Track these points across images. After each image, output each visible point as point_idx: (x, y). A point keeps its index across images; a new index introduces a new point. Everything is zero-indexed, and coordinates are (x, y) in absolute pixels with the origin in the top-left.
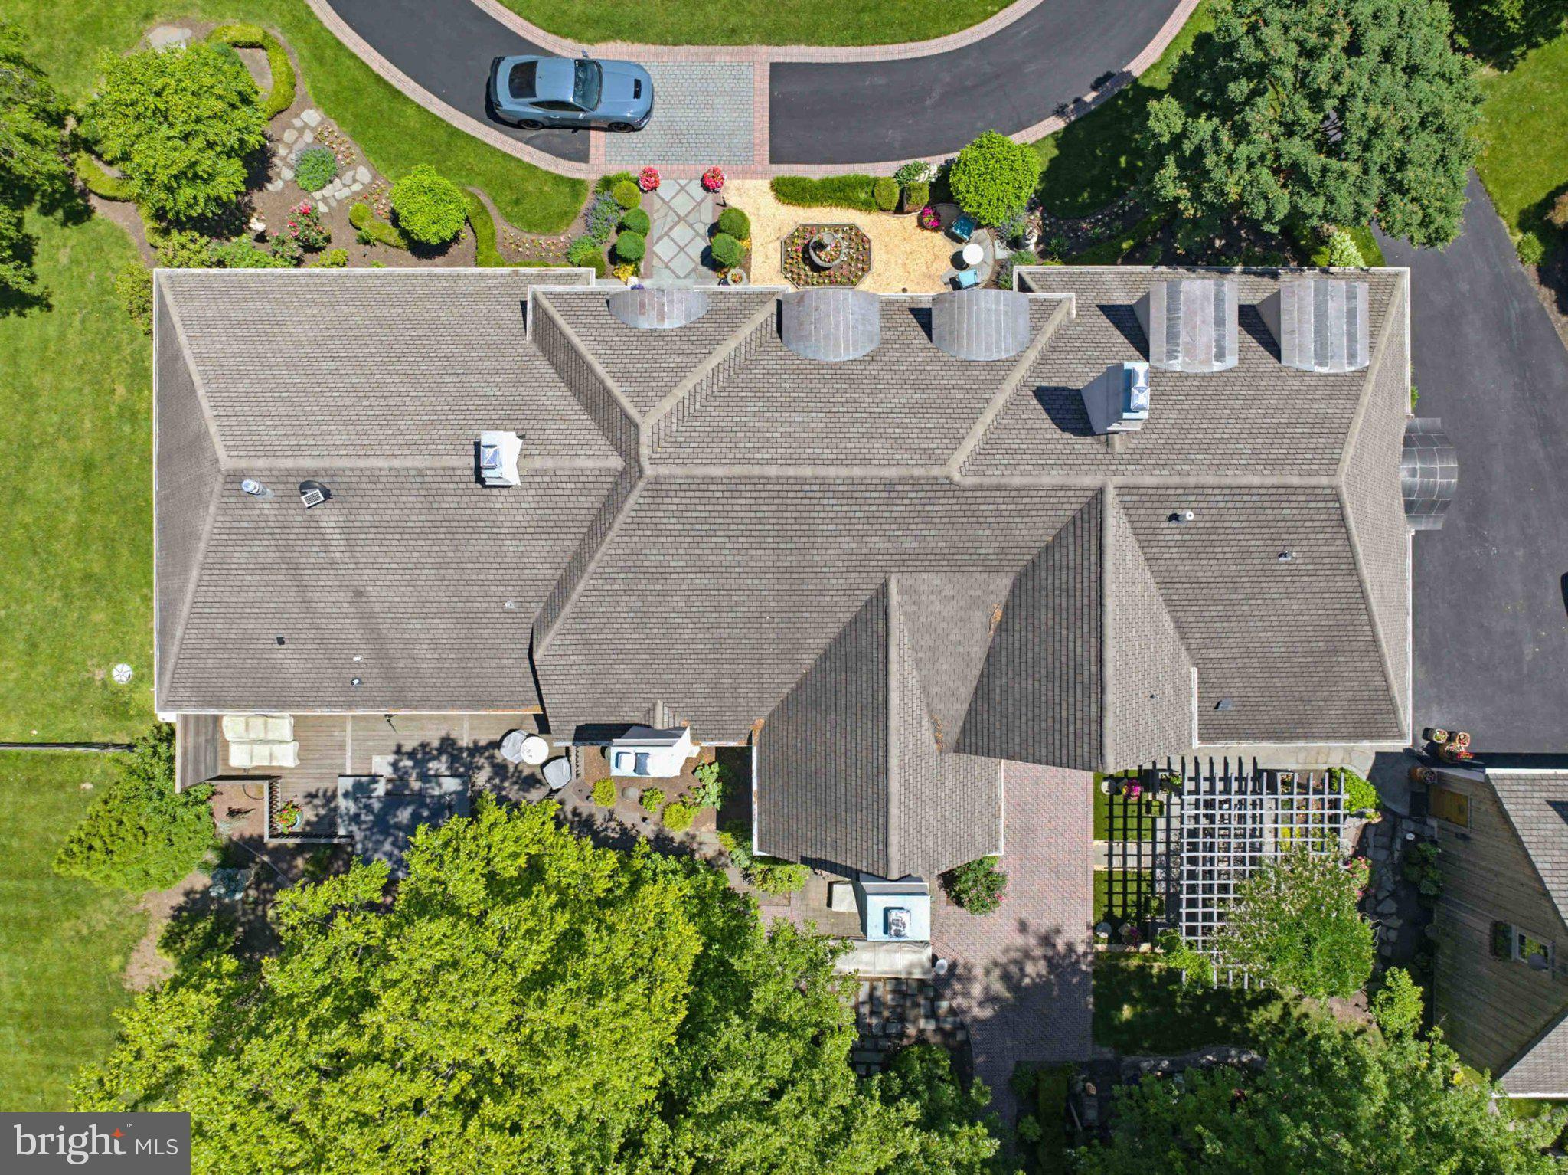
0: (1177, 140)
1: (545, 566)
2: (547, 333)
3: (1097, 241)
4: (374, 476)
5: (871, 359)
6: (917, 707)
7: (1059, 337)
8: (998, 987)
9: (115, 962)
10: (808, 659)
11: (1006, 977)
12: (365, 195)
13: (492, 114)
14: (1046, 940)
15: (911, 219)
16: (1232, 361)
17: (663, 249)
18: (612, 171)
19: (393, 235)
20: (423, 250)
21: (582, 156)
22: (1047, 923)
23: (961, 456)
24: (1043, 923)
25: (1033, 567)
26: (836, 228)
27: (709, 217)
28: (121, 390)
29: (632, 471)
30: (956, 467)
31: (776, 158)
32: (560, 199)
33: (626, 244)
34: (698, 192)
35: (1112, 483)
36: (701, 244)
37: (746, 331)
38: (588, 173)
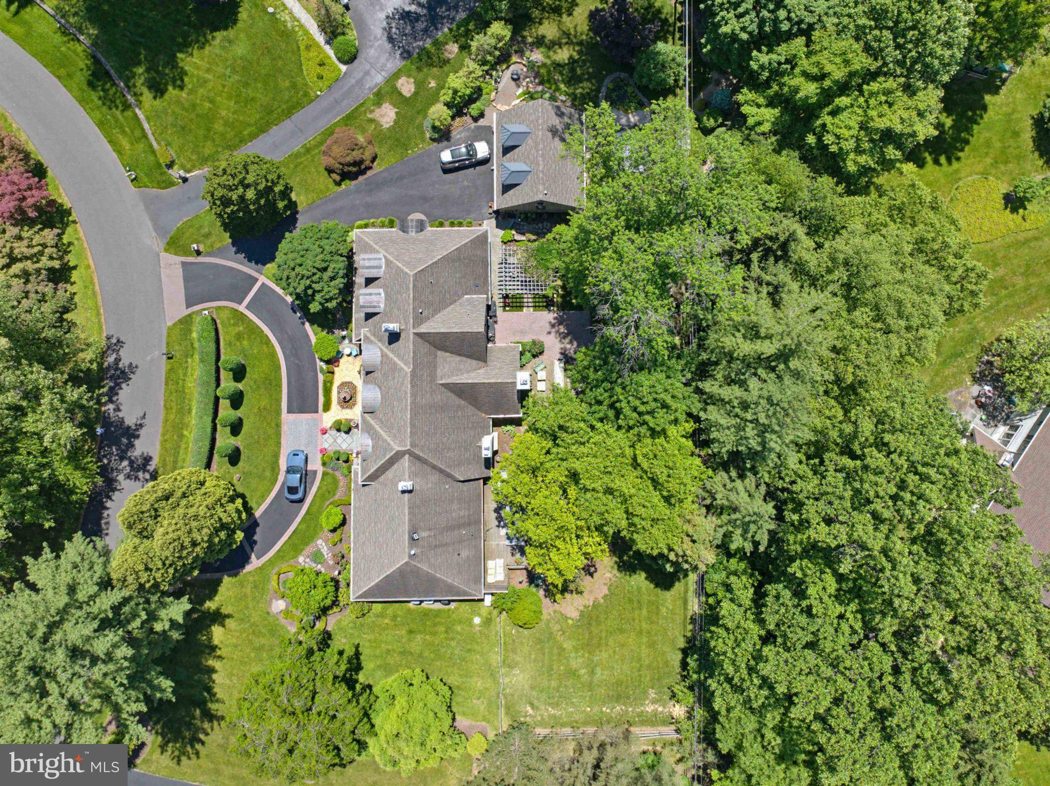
0: (321, 304)
1: (435, 477)
2: (373, 477)
3: (344, 314)
4: (410, 520)
5: (380, 388)
6: (473, 374)
7: (374, 335)
8: (567, 340)
9: (570, 622)
10: (463, 402)
11: (564, 338)
12: (326, 542)
13: (301, 501)
14: (553, 326)
15: (336, 369)
16: (381, 291)
17: (344, 446)
18: (319, 462)
19: (339, 531)
20: (344, 522)
21: (315, 472)
22: (548, 326)
23: (405, 368)
24: (548, 328)
25: (436, 347)
26: (339, 393)
27: (334, 432)
28: (386, 621)
29: (409, 452)
30: (408, 369)
31: (317, 412)
32: (329, 479)
33: (344, 458)
34: (327, 435)
35: (412, 331)
36: (343, 434)
37: (372, 422)
38: (320, 470)
